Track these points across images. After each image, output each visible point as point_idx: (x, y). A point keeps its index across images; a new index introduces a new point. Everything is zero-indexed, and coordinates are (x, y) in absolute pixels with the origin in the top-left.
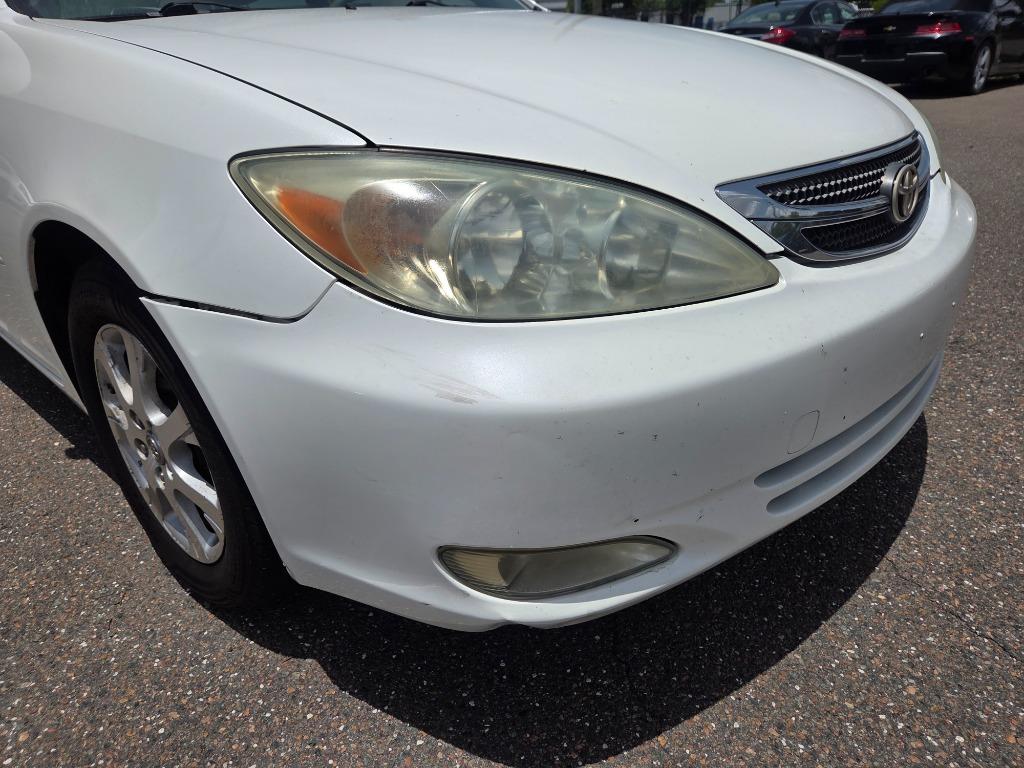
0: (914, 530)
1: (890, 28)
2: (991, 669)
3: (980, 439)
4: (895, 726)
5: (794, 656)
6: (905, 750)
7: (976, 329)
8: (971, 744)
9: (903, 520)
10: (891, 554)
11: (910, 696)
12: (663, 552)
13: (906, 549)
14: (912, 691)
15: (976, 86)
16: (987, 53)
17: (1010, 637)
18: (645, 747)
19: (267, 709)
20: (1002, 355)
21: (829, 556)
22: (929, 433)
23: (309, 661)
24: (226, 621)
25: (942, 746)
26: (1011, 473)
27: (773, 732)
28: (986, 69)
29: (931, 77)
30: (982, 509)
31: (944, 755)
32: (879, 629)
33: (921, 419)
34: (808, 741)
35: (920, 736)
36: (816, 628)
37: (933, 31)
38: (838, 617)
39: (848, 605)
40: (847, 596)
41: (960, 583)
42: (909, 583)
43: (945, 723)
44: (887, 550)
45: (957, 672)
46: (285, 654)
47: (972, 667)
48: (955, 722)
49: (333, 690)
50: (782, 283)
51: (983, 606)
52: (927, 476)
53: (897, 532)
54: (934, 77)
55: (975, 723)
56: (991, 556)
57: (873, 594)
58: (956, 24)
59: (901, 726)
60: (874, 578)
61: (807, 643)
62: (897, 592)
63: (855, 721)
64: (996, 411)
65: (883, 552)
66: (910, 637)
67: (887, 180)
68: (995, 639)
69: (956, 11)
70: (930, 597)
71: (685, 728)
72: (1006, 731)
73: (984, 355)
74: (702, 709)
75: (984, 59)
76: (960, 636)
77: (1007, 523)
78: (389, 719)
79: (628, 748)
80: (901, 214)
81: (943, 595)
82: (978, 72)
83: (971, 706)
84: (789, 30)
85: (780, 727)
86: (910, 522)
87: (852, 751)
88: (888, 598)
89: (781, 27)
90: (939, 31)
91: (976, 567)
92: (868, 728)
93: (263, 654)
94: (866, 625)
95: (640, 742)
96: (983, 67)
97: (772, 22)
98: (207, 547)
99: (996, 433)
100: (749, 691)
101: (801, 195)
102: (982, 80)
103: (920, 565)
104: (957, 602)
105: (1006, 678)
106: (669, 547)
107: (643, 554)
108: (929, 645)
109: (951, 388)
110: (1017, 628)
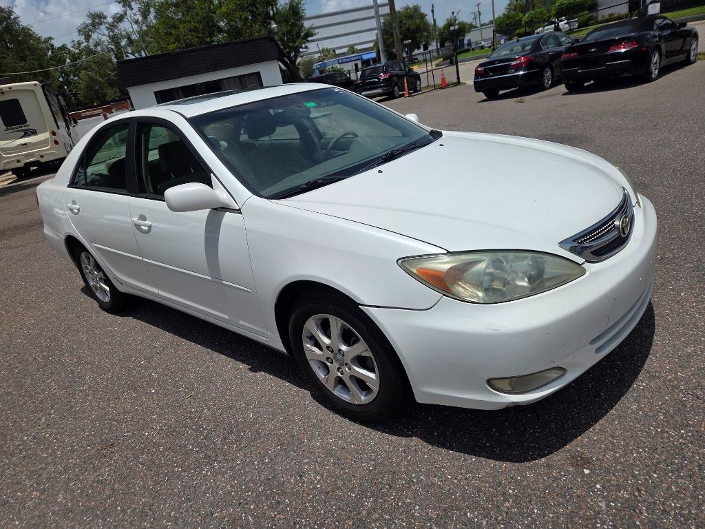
0: (653, 355)
1: (593, 50)
2: (692, 406)
3: (679, 309)
4: (657, 431)
5: (612, 411)
6: (662, 438)
7: (671, 251)
8: (687, 432)
9: (649, 351)
10: (646, 367)
11: (661, 419)
12: (561, 372)
13: (651, 363)
14: (662, 417)
15: (653, 76)
16: (657, 55)
17: (699, 392)
18: (562, 450)
19: (408, 456)
20: (685, 263)
21: (619, 371)
22: (655, 309)
23: (414, 438)
24: (370, 428)
25: (676, 435)
26: (694, 324)
27: (610, 438)
28: (658, 65)
29: (624, 75)
30: (683, 342)
31: (677, 437)
32: (645, 397)
33: (650, 303)
34: (624, 440)
35: (667, 432)
36: (619, 400)
37: (620, 48)
38: (628, 395)
39: (631, 389)
40: (630, 386)
41: (676, 374)
42: (654, 377)
43: (676, 427)
44: (643, 365)
45: (678, 408)
46: (404, 437)
47: (684, 406)
48: (680, 426)
49: (430, 447)
50: (587, 273)
51: (687, 382)
52: (656, 330)
53: (647, 357)
54: (626, 75)
55: (688, 425)
56: (688, 362)
57: (641, 383)
58: (634, 42)
59: (659, 430)
60: (640, 378)
61: (617, 406)
62: (650, 382)
63: (642, 431)
64: (685, 294)
65: (642, 366)
66: (658, 398)
67: (617, 223)
68: (693, 395)
69: (632, 34)
70: (664, 381)
71: (575, 442)
72: (700, 426)
73: (677, 265)
74: (580, 435)
75: (656, 58)
76: (679, 395)
77: (694, 347)
78: (457, 454)
79: (556, 451)
80: (624, 234)
81: (670, 380)
82: (653, 67)
83: (685, 420)
84: (528, 56)
85: (612, 437)
86: (652, 352)
87: (642, 441)
88: (647, 385)
89: (523, 56)
90: (624, 48)
91: (682, 367)
92: (647, 433)
93: (394, 438)
94: (640, 396)
95: (560, 448)
96: (656, 63)
97: (517, 53)
98: (363, 398)
99: (686, 305)
100: (597, 426)
101: (588, 239)
102: (657, 71)
103: (658, 369)
104: (676, 382)
105: (699, 408)
106: (563, 370)
107: (554, 375)
108: (666, 400)
109: (662, 285)
110: (702, 389)
